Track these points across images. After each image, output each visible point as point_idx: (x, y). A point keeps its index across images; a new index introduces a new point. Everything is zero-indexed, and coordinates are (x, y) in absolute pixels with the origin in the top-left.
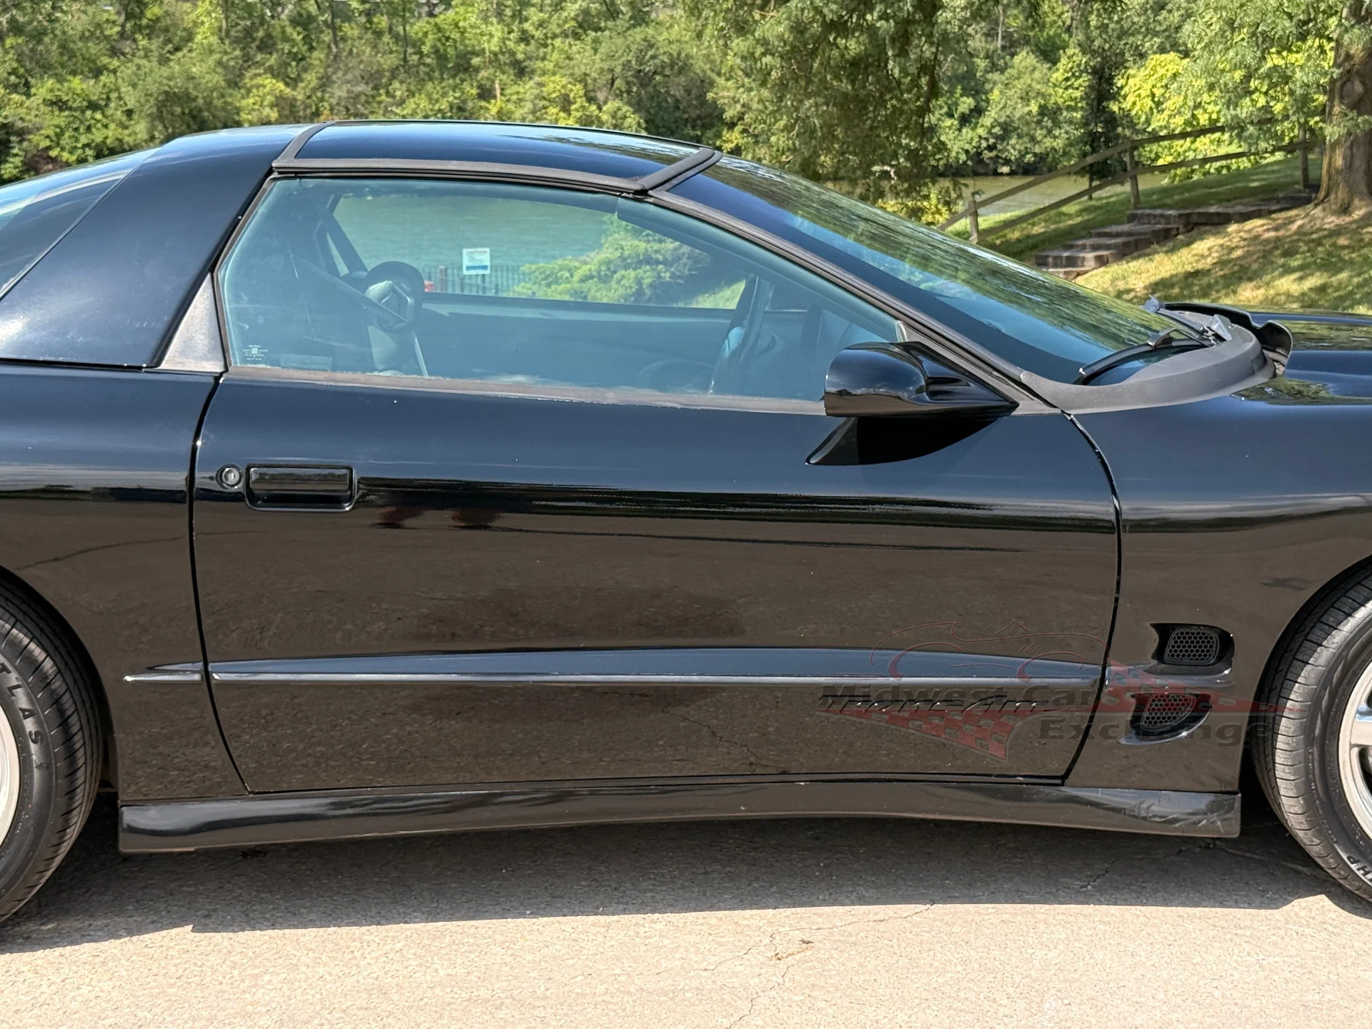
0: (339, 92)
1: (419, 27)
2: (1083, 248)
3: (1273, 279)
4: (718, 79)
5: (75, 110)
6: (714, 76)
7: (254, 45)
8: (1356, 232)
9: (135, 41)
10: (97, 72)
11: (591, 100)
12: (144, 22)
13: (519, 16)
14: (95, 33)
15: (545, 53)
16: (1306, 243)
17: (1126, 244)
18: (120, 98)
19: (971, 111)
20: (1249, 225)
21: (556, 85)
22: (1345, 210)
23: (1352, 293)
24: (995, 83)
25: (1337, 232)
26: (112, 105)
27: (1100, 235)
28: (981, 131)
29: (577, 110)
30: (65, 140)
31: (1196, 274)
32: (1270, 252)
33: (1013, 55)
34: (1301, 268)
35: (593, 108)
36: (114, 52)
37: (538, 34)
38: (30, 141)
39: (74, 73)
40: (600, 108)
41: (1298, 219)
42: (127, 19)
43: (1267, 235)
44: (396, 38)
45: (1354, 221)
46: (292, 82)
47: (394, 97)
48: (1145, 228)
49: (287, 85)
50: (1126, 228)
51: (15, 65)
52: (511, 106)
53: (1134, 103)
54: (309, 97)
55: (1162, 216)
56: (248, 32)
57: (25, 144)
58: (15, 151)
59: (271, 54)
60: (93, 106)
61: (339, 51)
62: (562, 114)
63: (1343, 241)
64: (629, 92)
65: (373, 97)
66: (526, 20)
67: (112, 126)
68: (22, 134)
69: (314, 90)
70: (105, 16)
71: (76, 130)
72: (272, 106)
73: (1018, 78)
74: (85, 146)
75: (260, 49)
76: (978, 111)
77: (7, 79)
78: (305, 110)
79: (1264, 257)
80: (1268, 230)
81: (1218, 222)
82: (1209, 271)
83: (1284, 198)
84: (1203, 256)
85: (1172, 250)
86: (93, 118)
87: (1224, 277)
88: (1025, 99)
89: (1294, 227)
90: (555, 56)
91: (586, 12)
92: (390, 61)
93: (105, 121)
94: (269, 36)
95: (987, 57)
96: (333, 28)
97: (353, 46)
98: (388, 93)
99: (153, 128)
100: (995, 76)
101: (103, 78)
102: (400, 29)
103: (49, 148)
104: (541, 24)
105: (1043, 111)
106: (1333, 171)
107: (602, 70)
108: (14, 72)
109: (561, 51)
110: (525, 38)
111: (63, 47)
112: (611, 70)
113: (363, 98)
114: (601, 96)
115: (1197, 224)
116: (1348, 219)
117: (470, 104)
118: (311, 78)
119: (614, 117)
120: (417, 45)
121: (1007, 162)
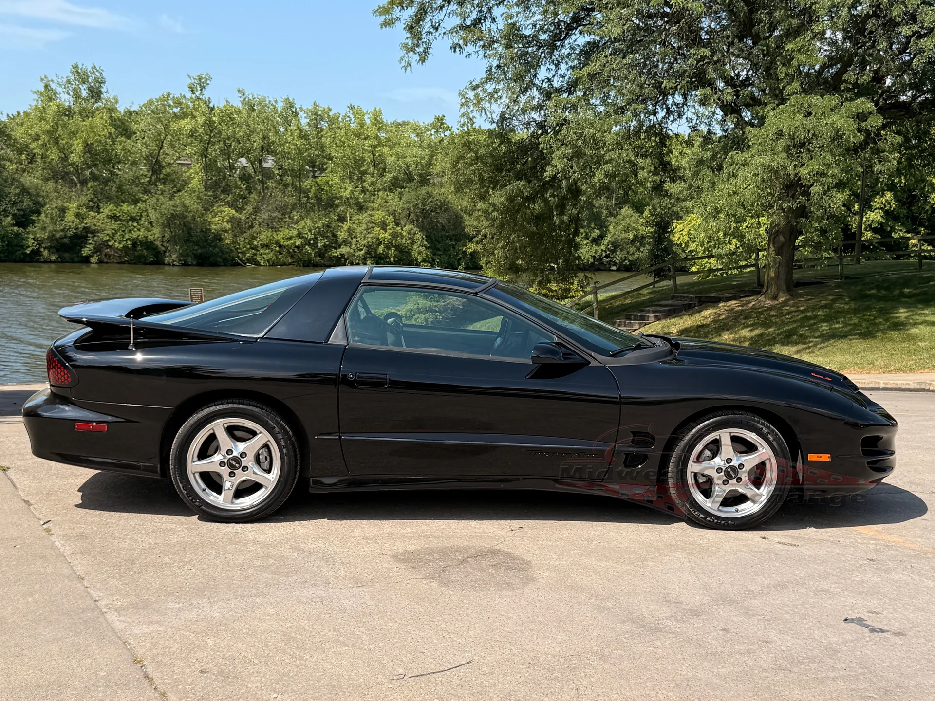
0: (265, 216)
1: (307, 183)
2: (648, 311)
3: (738, 330)
4: (465, 216)
5: (124, 221)
6: (462, 214)
7: (220, 190)
8: (779, 309)
9: (156, 185)
10: (136, 202)
11: (397, 224)
12: (162, 176)
13: (361, 179)
14: (135, 181)
15: (374, 199)
16: (756, 313)
17: (669, 310)
18: (147, 215)
19: (598, 236)
20: (729, 303)
21: (379, 215)
22: (775, 298)
23: (774, 338)
24: (611, 223)
25: (771, 308)
26: (143, 219)
27: (657, 305)
28: (603, 247)
29: (390, 229)
30: (117, 237)
31: (703, 326)
32: (738, 317)
33: (621, 209)
34: (752, 325)
35: (399, 228)
36: (146, 192)
37: (370, 189)
38: (98, 236)
39: (123, 202)
40: (402, 229)
41: (753, 302)
42: (152, 175)
43: (737, 309)
44: (295, 188)
45: (780, 303)
46: (239, 210)
47: (293, 219)
48: (680, 303)
49: (237, 211)
50: (670, 302)
51: (93, 196)
52: (355, 226)
53: (679, 238)
54: (248, 218)
55: (688, 297)
56: (217, 184)
57: (96, 238)
58: (90, 242)
59: (229, 195)
60: (133, 219)
61: (265, 194)
62: (382, 231)
63: (773, 313)
64: (417, 221)
65: (282, 219)
66: (365, 181)
67: (142, 230)
68: (94, 232)
69: (251, 214)
70: (141, 172)
71: (124, 231)
72: (228, 222)
73: (623, 220)
74: (127, 240)
75: (222, 192)
76: (602, 237)
77: (88, 204)
78: (245, 225)
79: (735, 319)
80: (738, 306)
81: (714, 302)
82: (709, 325)
83: (748, 291)
84: (706, 318)
85: (691, 314)
86: (133, 225)
87: (715, 328)
88: (627, 230)
89: (751, 305)
90: (379, 200)
91: (396, 178)
92: (291, 201)
93: (139, 227)
94: (227, 185)
95: (607, 209)
96: (262, 182)
97: (272, 192)
98: (290, 217)
99: (165, 231)
100: (611, 219)
101: (139, 205)
102: (298, 184)
103: (108, 241)
104: (372, 184)
105: (636, 237)
106: (769, 279)
107: (403, 209)
108: (92, 200)
109: (382, 198)
110: (364, 191)
111: (120, 188)
112: (408, 209)
113: (276, 220)
114: (403, 222)
115: (704, 302)
116: (777, 302)
117: (333, 224)
118: (249, 208)
119: (409, 234)
120: (306, 192)
121: (615, 264)
